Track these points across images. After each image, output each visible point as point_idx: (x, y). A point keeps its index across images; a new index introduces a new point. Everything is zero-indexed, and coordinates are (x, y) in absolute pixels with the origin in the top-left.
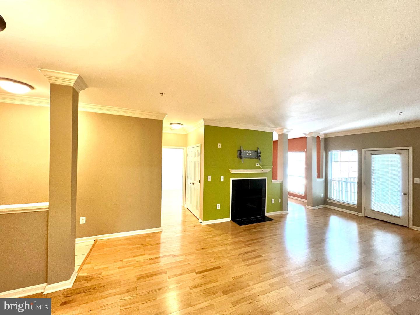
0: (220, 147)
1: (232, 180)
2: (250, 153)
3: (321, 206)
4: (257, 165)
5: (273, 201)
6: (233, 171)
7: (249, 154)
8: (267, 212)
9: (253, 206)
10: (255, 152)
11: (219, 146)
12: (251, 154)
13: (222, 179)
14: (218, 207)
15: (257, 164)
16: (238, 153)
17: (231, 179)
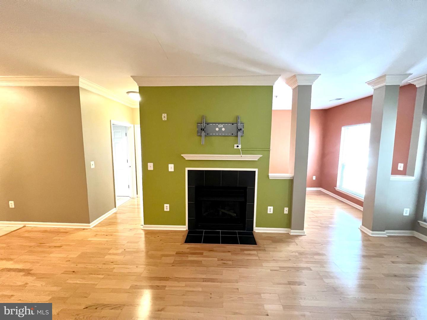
0: (166, 119)
1: (188, 171)
2: (221, 126)
3: (400, 233)
4: (235, 147)
5: (270, 210)
6: (188, 157)
7: (220, 129)
8: (256, 227)
9: (231, 214)
10: (233, 124)
11: (164, 117)
12: (223, 129)
13: (171, 168)
14: (167, 207)
15: (236, 145)
16: (198, 127)
17: (187, 169)
